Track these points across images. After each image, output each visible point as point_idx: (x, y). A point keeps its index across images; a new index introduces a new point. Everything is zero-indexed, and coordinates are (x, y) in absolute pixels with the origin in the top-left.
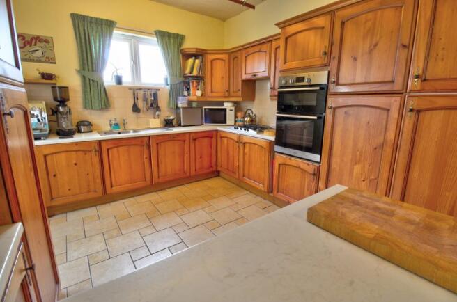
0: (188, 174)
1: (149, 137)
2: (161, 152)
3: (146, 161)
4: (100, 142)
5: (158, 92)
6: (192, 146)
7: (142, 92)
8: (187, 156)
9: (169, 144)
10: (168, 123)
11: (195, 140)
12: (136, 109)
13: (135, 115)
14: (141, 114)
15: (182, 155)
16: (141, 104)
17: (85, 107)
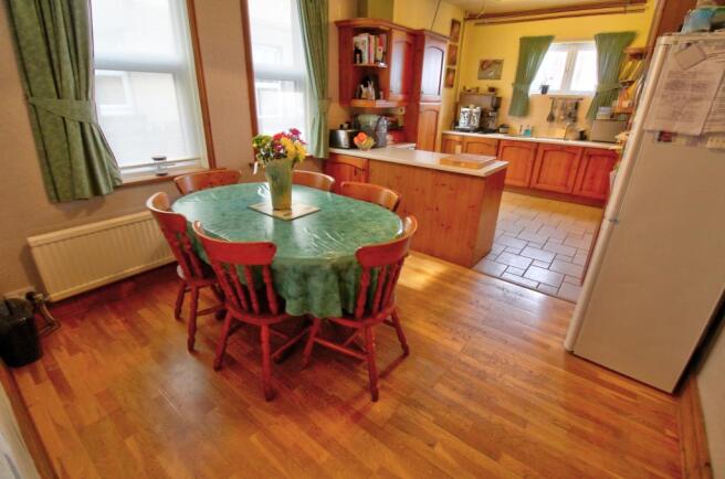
0: (570, 191)
1: (538, 144)
2: (547, 160)
3: (530, 165)
4: (499, 140)
5: (581, 102)
6: (585, 162)
7: (561, 102)
8: (574, 172)
9: (557, 154)
10: (583, 137)
11: (590, 156)
12: (551, 118)
13: (548, 124)
14: (555, 123)
15: (569, 169)
16: (556, 113)
17: (510, 114)
